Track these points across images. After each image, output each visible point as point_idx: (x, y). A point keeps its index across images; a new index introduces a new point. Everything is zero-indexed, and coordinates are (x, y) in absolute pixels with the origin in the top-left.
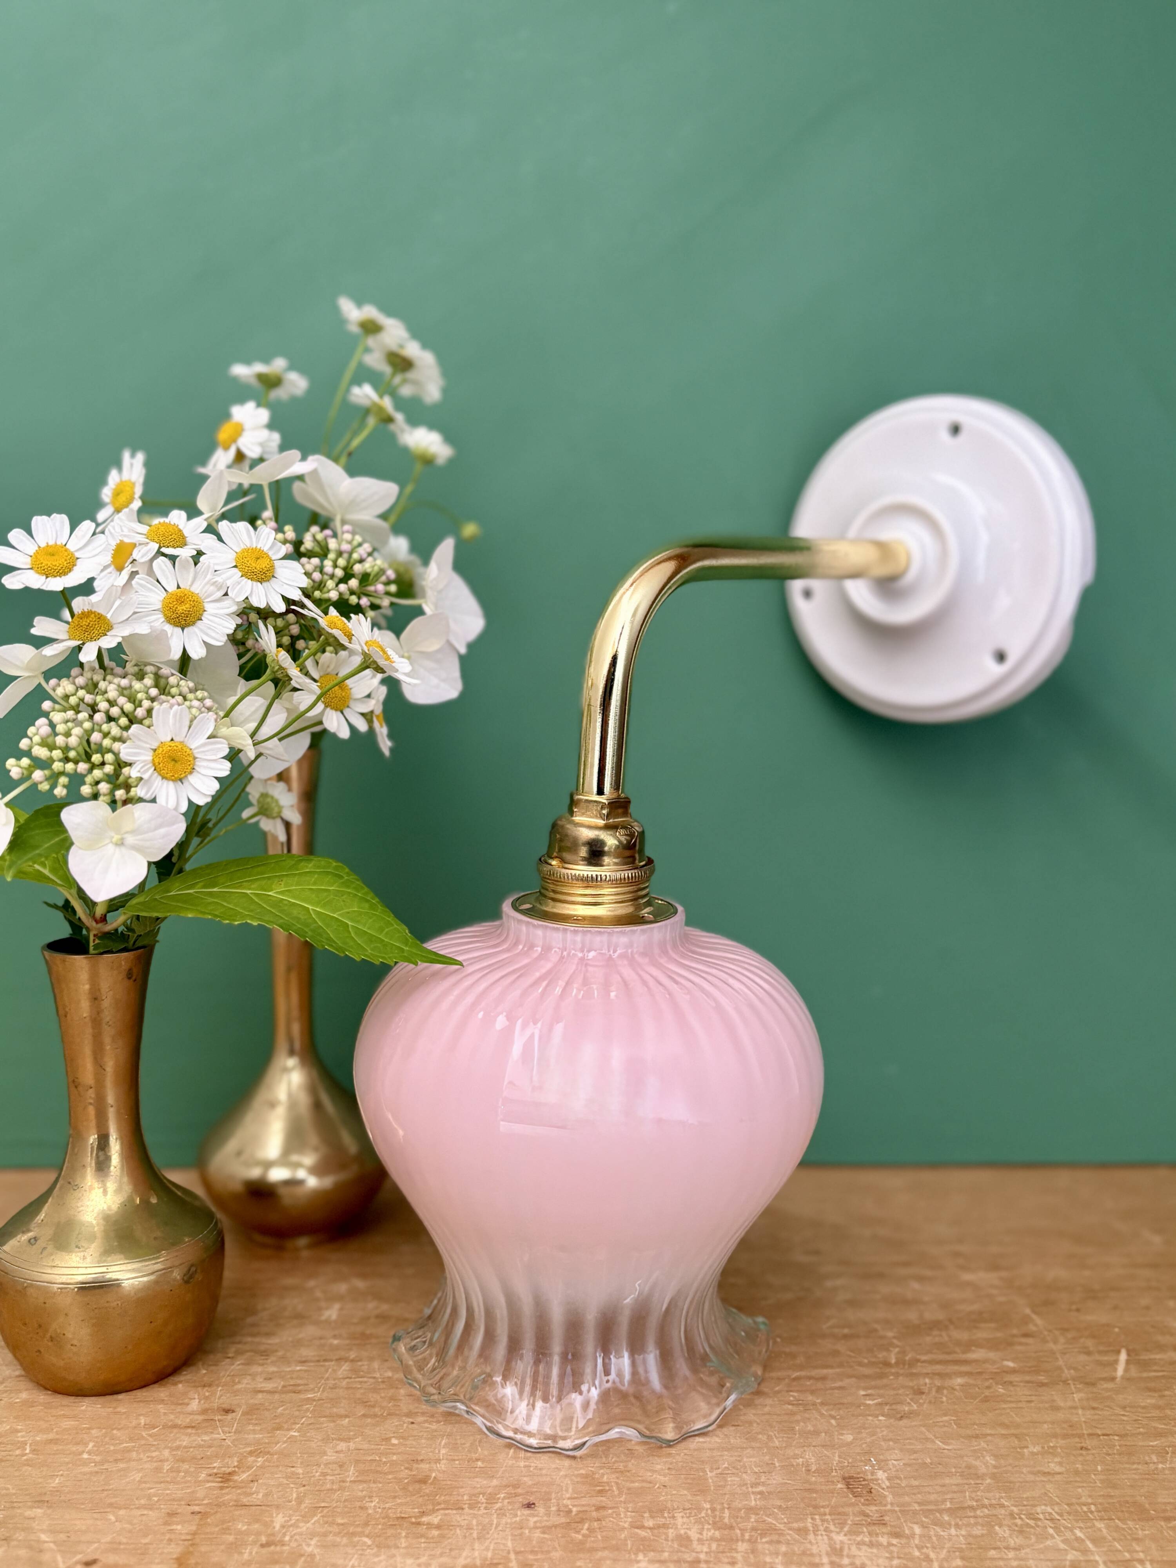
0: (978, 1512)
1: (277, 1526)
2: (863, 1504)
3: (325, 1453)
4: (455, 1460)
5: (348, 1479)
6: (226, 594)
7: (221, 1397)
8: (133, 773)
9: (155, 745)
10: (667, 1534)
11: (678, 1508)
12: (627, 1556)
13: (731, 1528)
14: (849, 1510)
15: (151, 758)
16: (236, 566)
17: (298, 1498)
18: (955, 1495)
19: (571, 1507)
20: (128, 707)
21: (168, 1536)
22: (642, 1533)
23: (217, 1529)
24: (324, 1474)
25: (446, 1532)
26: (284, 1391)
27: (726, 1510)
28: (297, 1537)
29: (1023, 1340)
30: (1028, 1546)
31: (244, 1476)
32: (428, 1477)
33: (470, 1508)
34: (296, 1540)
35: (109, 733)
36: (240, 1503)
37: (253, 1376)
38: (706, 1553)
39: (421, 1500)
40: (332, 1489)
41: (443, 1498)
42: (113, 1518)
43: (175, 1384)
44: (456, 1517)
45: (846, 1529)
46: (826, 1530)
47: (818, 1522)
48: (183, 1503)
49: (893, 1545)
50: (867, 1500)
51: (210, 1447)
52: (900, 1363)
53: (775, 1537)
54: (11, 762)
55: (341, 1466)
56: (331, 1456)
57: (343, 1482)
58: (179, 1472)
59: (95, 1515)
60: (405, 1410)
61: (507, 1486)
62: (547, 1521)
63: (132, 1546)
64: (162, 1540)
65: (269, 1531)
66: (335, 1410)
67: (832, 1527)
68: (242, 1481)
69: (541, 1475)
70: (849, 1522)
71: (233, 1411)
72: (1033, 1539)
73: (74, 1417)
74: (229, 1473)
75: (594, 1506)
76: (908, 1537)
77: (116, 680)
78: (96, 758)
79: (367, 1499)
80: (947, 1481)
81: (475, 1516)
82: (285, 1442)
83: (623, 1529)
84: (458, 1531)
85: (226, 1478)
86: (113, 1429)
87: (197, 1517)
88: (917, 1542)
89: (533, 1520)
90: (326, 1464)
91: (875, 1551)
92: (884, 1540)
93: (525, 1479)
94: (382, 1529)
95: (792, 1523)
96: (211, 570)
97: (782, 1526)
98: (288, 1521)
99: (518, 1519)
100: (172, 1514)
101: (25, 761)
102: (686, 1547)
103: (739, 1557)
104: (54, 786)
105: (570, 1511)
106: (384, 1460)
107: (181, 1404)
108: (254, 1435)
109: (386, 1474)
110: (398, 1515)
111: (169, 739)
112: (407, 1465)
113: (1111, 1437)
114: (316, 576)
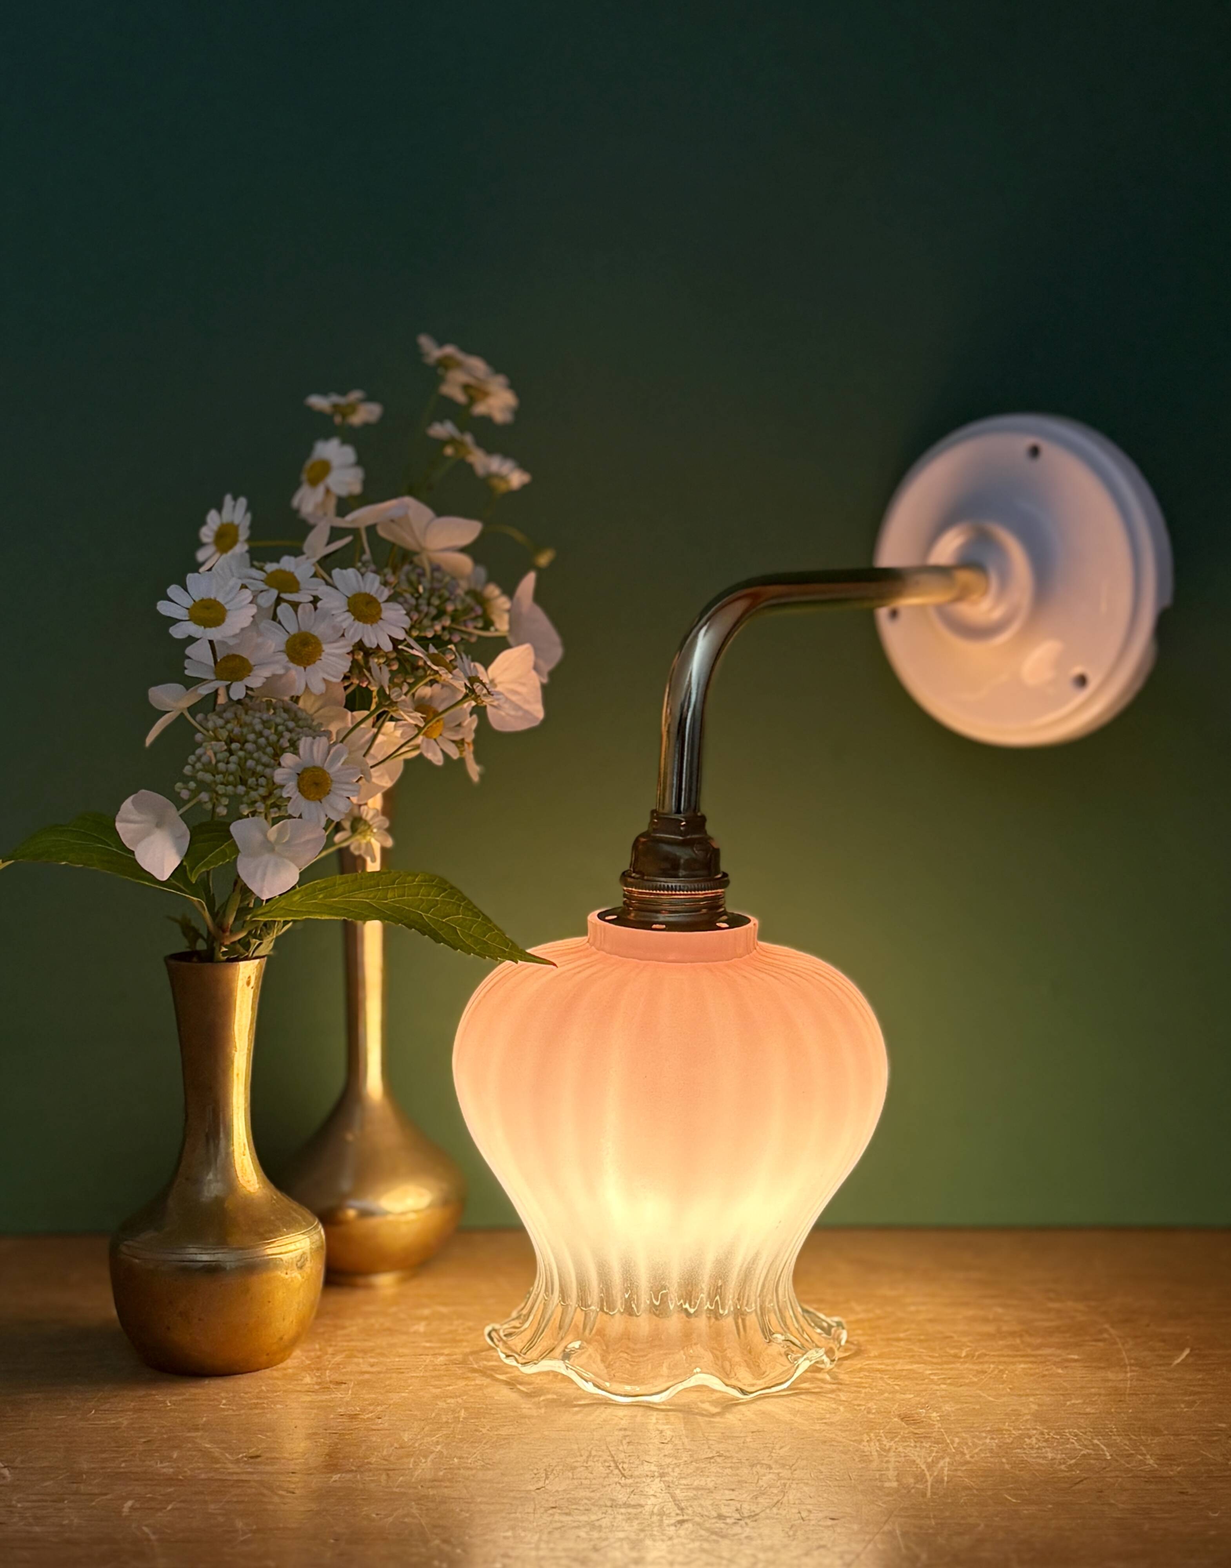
6: (343, 635)
8: (283, 794)
20: (273, 738)
31: (368, 1416)
35: (260, 760)
43: (285, 1369)
45: (895, 1440)
46: (879, 1440)
49: (934, 1447)
55: (452, 1409)
57: (456, 1417)
67: (884, 1439)
71: (345, 1383)
74: (355, 1415)
77: (258, 715)
78: (251, 781)
85: (353, 1417)
96: (329, 615)
98: (415, 1437)
101: (191, 785)
104: (217, 806)
107: (295, 1380)
108: (369, 1396)
111: (311, 765)
114: (415, 616)
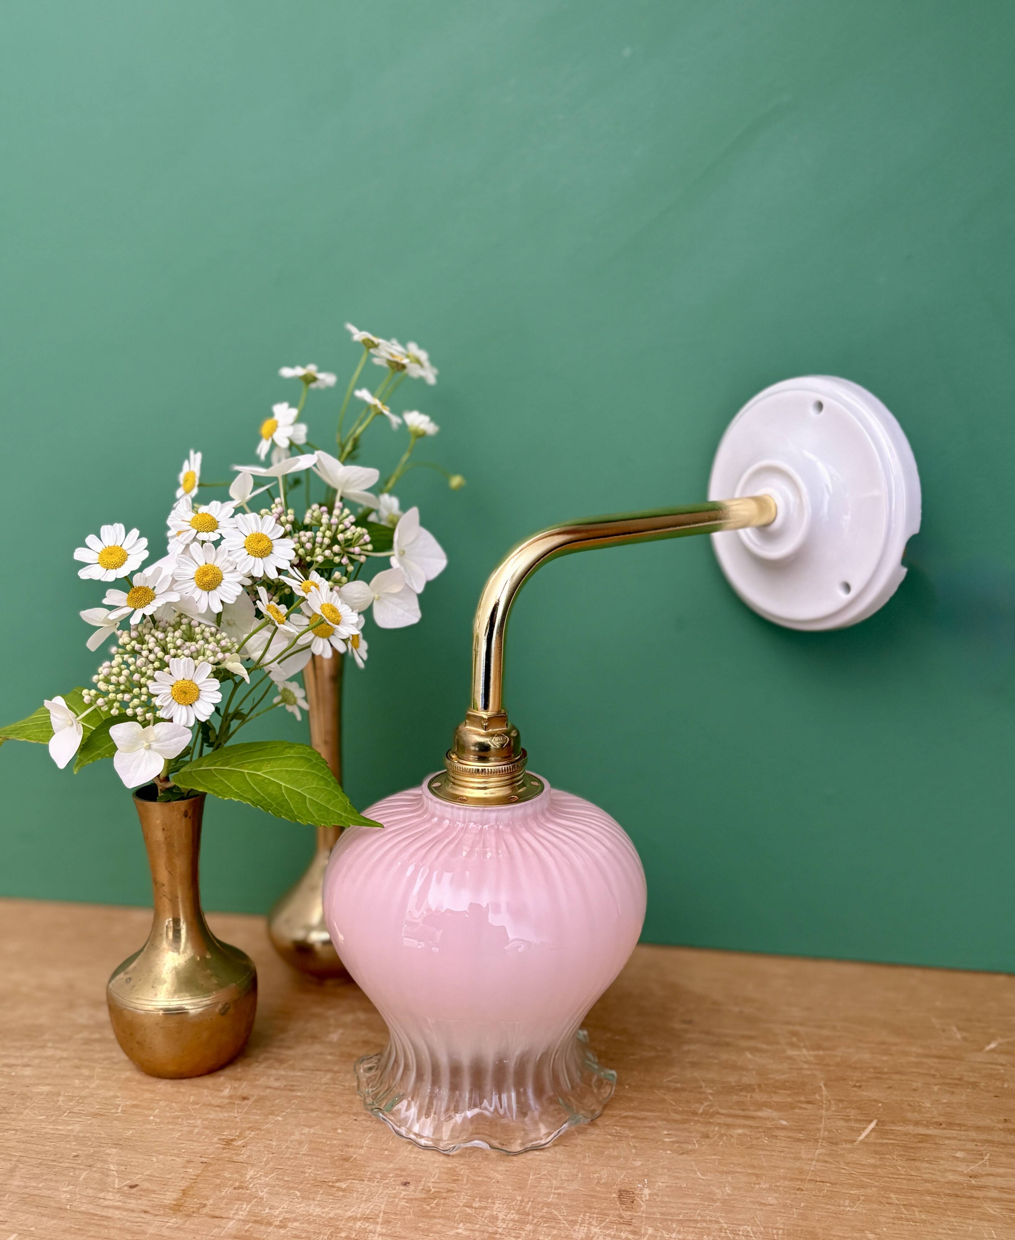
0: (699, 1225)
1: (248, 1177)
2: (623, 1210)
3: (294, 1134)
6: (236, 568)
7: (244, 1088)
8: (157, 702)
9: (173, 683)
10: (484, 1213)
11: (499, 1197)
12: (452, 1224)
13: (528, 1214)
14: (612, 1212)
15: (170, 691)
16: (245, 547)
17: (266, 1161)
18: (689, 1211)
19: (431, 1188)
21: (183, 1175)
22: (468, 1210)
23: (212, 1174)
24: (288, 1147)
25: (348, 1194)
26: (285, 1089)
27: (530, 1202)
29: (804, 1106)
31: (240, 1143)
32: (351, 1157)
33: (368, 1181)
34: (256, 1188)
35: (146, 673)
36: (231, 1160)
37: (269, 1076)
38: (504, 1228)
39: (340, 1171)
40: (289, 1158)
41: (354, 1172)
42: (155, 1160)
43: (219, 1076)
44: (357, 1184)
45: (602, 1225)
47: (587, 1218)
48: (198, 1155)
50: (628, 1207)
51: (226, 1121)
52: (705, 1113)
53: (553, 1224)
54: (85, 691)
56: (297, 1136)
58: (203, 1135)
59: (146, 1157)
61: (398, 1169)
62: (412, 1195)
63: (160, 1179)
64: (179, 1177)
65: (242, 1180)
66: (311, 1105)
67: (594, 1223)
68: (238, 1146)
69: (422, 1165)
70: (607, 1220)
73: (153, 1091)
74: (232, 1140)
75: (447, 1189)
78: (136, 691)
80: (690, 1201)
81: (369, 1186)
82: (272, 1124)
83: (459, 1206)
85: (229, 1143)
86: (172, 1102)
87: (203, 1165)
89: (404, 1193)
90: (291, 1142)
93: (411, 1166)
94: (310, 1187)
95: (569, 1216)
97: (561, 1217)
98: (255, 1175)
99: (395, 1191)
100: (189, 1162)
101: (93, 692)
102: (492, 1224)
103: (523, 1233)
104: (111, 708)
105: (430, 1191)
106: (328, 1142)
107: (218, 1090)
108: (257, 1116)
109: (325, 1152)
110: (323, 1180)
111: (182, 679)
112: (341, 1148)
113: (825, 1183)
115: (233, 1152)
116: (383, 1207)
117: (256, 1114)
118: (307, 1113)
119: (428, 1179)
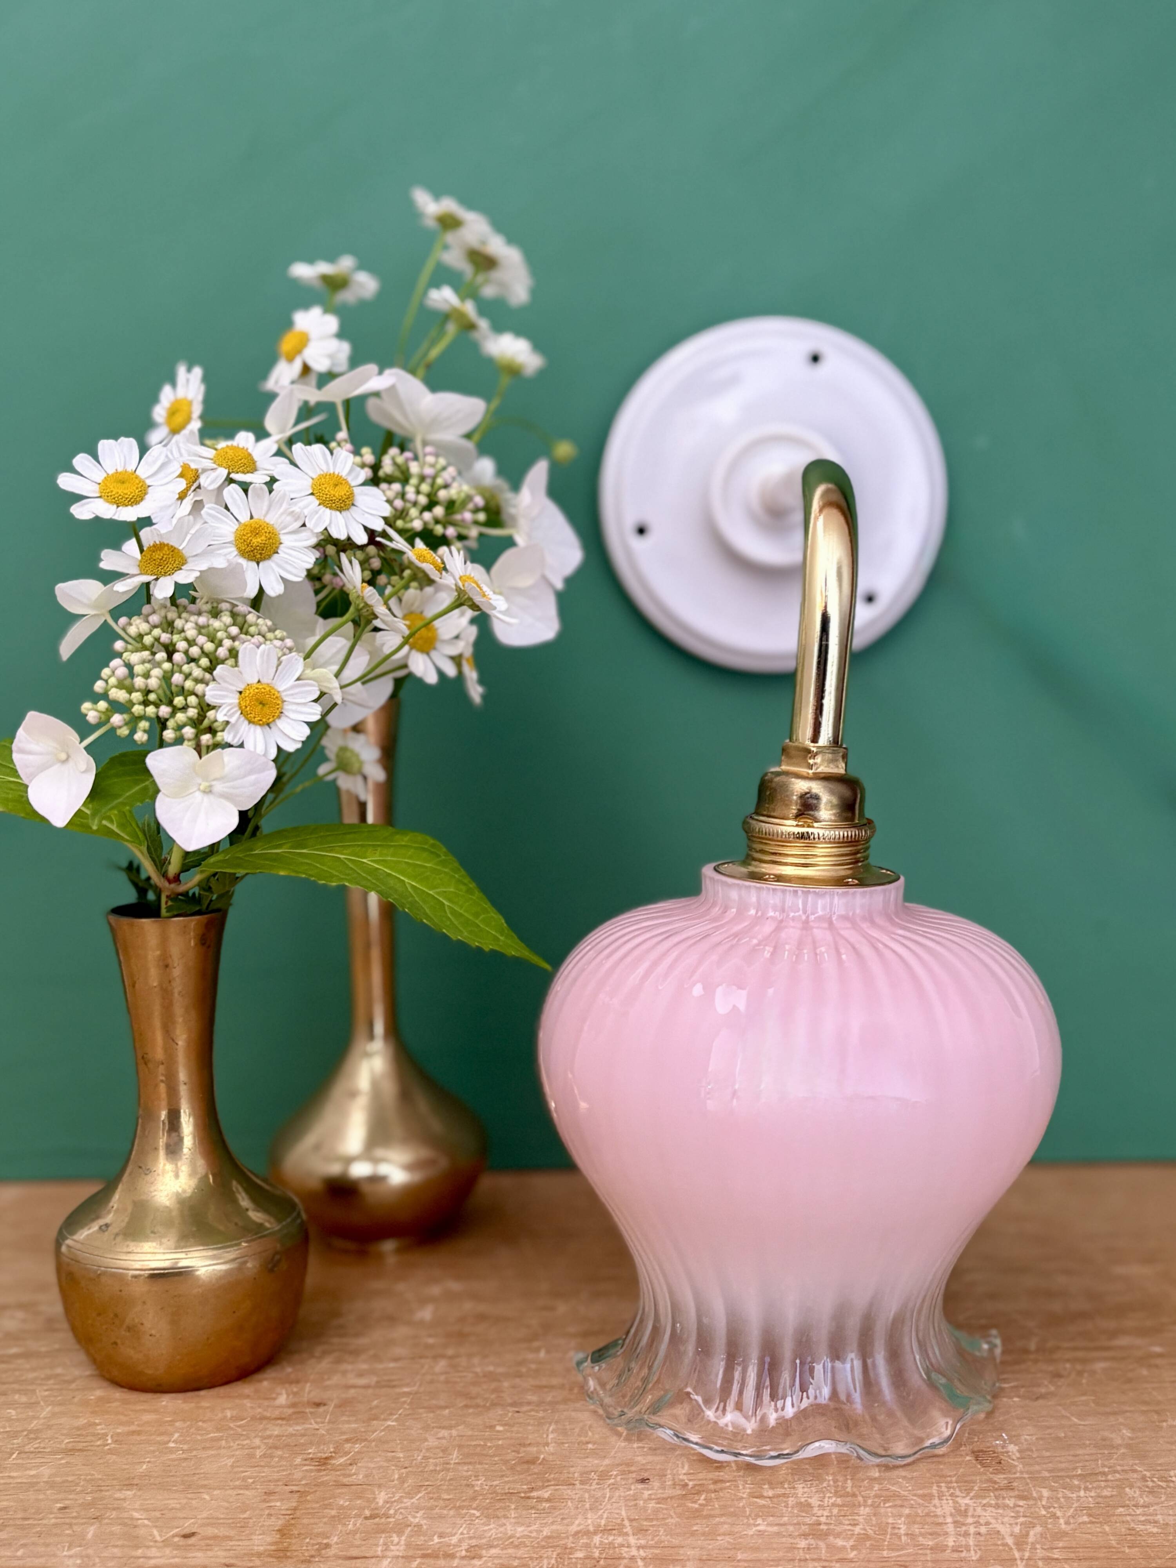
0: (1110, 1477)
1: (381, 1503)
2: (992, 1473)
3: (426, 1440)
4: (563, 1443)
5: (452, 1462)
6: (304, 525)
7: (309, 1391)
8: (218, 716)
9: (241, 687)
10: (786, 1502)
12: (745, 1521)
13: (854, 1495)
14: (977, 1478)
15: (237, 701)
16: (312, 494)
17: (399, 1478)
18: (1087, 1463)
19: (687, 1481)
20: (209, 647)
21: (267, 1512)
22: (761, 1502)
23: (318, 1505)
24: (426, 1458)
25: (558, 1504)
26: (379, 1385)
27: (850, 1481)
28: (402, 1510)
30: (1157, 1504)
31: (342, 1460)
32: (538, 1458)
33: (582, 1484)
34: (401, 1513)
35: (190, 674)
36: (340, 1483)
37: (344, 1373)
38: (827, 1516)
39: (529, 1478)
40: (435, 1470)
41: (552, 1476)
42: (207, 1497)
43: (260, 1381)
44: (567, 1491)
45: (972, 1494)
46: (952, 1495)
47: (944, 1489)
48: (280, 1483)
49: (1019, 1506)
50: (996, 1469)
51: (303, 1435)
52: (1040, 1350)
53: (899, 1502)
54: (86, 706)
55: (442, 1451)
56: (432, 1442)
57: (447, 1464)
58: (273, 1457)
59: (189, 1496)
60: (509, 1401)
61: (618, 1465)
62: (662, 1493)
63: (231, 1521)
64: (262, 1515)
65: (373, 1506)
66: (434, 1402)
68: (340, 1465)
69: (657, 1455)
70: (976, 1488)
71: (325, 1405)
72: (1163, 1498)
73: (156, 1411)
74: (326, 1458)
75: (712, 1479)
76: (1035, 1499)
77: (193, 618)
78: (179, 701)
79: (473, 1478)
80: (1080, 1452)
81: (587, 1490)
82: (382, 1431)
83: (742, 1498)
84: (569, 1503)
85: (323, 1462)
86: (197, 1422)
87: (296, 1495)
88: (1044, 1503)
89: (646, 1493)
90: (428, 1450)
91: (1001, 1511)
92: (1011, 1502)
93: (639, 1458)
94: (490, 1503)
95: (917, 1490)
96: (287, 499)
97: (906, 1493)
98: (390, 1498)
99: (631, 1492)
100: (269, 1493)
101: (102, 705)
102: (807, 1513)
103: (861, 1519)
104: (134, 731)
105: (687, 1485)
106: (489, 1444)
107: (267, 1399)
108: (350, 1426)
109: (491, 1456)
110: (507, 1491)
111: (256, 681)
112: (514, 1449)
114: (399, 503)
115: (338, 1473)
116: (623, 1513)
117: (348, 1422)
118: (433, 1412)
119: (675, 1471)
